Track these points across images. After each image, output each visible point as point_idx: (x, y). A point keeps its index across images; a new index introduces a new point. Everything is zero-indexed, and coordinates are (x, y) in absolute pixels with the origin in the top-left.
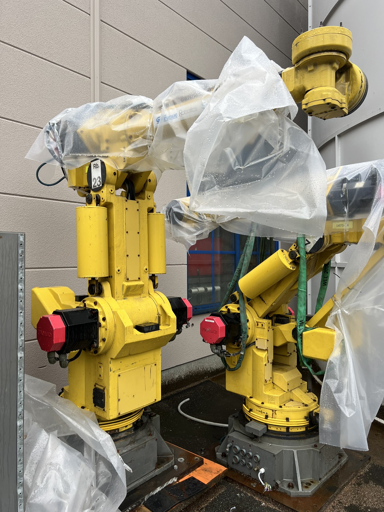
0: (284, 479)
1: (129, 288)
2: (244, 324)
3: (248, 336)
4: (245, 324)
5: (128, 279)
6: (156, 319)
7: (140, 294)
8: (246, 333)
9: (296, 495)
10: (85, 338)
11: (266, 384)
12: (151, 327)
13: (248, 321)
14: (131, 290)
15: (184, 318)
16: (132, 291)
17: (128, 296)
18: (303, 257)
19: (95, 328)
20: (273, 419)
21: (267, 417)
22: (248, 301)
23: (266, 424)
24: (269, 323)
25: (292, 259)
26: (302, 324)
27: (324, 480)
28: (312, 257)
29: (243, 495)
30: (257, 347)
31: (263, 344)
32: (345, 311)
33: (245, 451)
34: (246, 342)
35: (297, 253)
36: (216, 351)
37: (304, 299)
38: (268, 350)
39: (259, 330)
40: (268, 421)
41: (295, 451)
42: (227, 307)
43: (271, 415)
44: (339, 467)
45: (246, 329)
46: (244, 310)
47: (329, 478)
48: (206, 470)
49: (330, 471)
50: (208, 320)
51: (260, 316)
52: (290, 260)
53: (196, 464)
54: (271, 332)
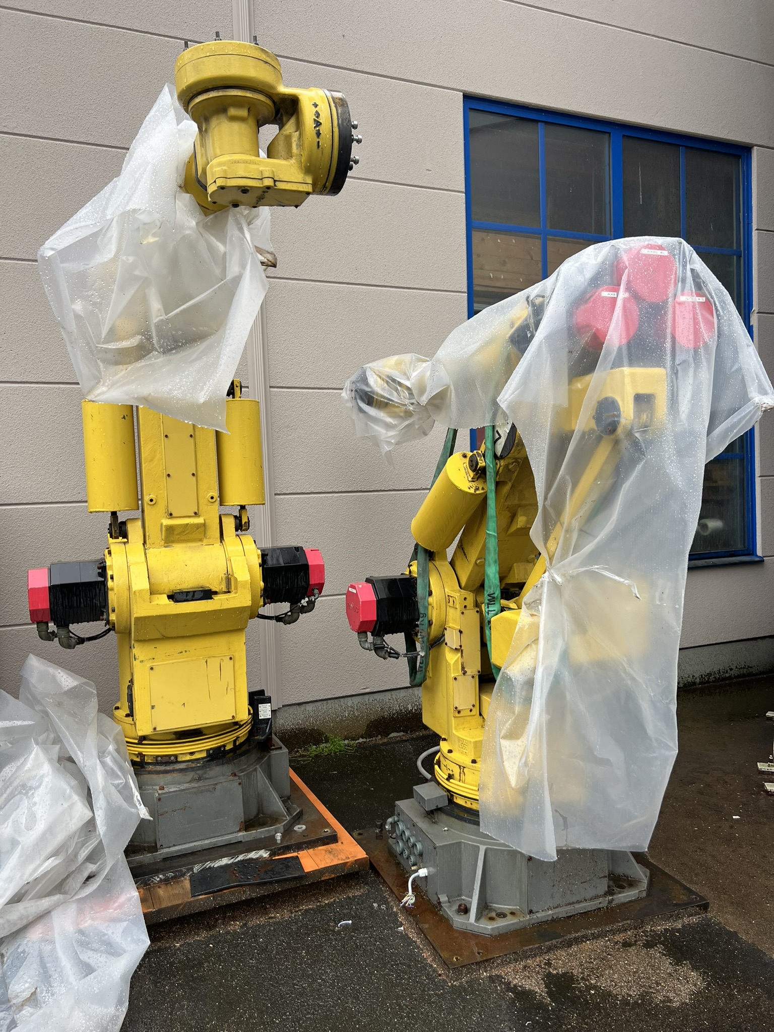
0: (463, 897)
1: (170, 530)
2: (421, 599)
3: (430, 623)
4: (425, 598)
5: (171, 514)
6: (221, 583)
7: (201, 540)
8: (425, 615)
9: (463, 927)
10: (82, 605)
11: (457, 715)
12: (192, 594)
13: (430, 594)
14: (176, 533)
15: (299, 583)
16: (177, 535)
17: (173, 542)
18: (489, 466)
19: (100, 590)
20: (461, 784)
21: (450, 777)
22: (431, 555)
23: (448, 791)
24: (465, 599)
25: (473, 471)
26: (492, 600)
27: (542, 917)
28: (510, 467)
29: (383, 907)
30: (446, 644)
31: (451, 638)
32: (556, 576)
33: (407, 833)
34: (429, 634)
35: (478, 459)
36: (367, 646)
37: (495, 550)
38: (462, 651)
39: (451, 611)
40: (453, 786)
41: (482, 848)
42: (410, 566)
43: (457, 776)
44: (605, 904)
45: (427, 608)
46: (425, 572)
47: (560, 916)
48: (330, 852)
49: (570, 904)
50: (350, 589)
51: (463, 585)
52: (472, 474)
53: (318, 840)
54: (473, 616)
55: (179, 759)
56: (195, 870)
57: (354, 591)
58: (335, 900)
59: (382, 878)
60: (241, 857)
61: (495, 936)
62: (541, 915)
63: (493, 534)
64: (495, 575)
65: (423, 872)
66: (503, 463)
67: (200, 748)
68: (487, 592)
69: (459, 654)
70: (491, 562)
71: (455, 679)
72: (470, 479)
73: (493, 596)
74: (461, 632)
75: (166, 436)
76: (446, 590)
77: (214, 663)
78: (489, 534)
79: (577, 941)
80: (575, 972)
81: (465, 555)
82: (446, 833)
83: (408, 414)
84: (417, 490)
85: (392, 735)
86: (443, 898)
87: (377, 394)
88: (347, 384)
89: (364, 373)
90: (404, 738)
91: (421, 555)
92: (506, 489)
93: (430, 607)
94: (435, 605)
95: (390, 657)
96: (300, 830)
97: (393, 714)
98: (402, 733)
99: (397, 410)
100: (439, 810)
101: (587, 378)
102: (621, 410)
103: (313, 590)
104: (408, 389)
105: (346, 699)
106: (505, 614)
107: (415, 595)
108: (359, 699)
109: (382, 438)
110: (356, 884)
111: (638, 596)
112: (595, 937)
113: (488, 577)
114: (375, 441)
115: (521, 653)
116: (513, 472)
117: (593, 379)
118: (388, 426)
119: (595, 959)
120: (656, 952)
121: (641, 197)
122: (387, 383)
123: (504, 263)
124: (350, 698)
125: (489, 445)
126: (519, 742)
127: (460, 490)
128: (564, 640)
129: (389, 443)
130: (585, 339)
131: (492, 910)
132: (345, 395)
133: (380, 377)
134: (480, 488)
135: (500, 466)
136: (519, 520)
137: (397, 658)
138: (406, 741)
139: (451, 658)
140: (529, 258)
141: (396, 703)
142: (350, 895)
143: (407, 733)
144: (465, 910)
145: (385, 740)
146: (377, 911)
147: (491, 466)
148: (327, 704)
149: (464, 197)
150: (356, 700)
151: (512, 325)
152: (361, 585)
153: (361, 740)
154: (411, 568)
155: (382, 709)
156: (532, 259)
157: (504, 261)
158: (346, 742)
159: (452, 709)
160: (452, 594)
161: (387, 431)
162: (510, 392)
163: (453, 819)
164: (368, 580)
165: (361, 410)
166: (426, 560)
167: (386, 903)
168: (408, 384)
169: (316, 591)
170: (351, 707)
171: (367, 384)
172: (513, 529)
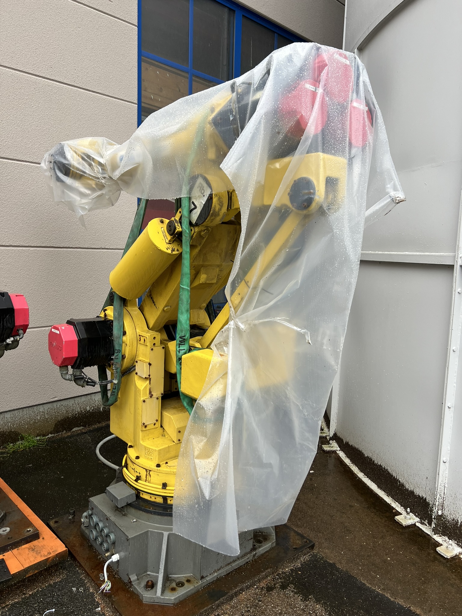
0: (148, 573)
2: (117, 338)
3: (123, 357)
4: (120, 338)
8: (119, 351)
9: (151, 601)
11: (144, 429)
13: (124, 333)
15: (5, 324)
18: (186, 231)
20: (147, 484)
21: (138, 479)
22: (124, 302)
23: (136, 489)
24: (154, 338)
25: (171, 235)
26: (183, 341)
27: (210, 580)
28: (202, 233)
29: (81, 590)
30: (136, 374)
31: (141, 369)
32: (240, 324)
33: (101, 525)
34: (122, 366)
35: (176, 224)
36: (68, 377)
37: (187, 301)
38: (150, 379)
39: (141, 348)
40: (139, 485)
41: (166, 534)
42: (105, 310)
43: (143, 477)
44: (251, 558)
45: (121, 345)
46: (120, 316)
47: (223, 575)
48: (33, 550)
49: (229, 564)
50: (53, 330)
51: (151, 326)
52: (169, 237)
53: (22, 540)
54: (159, 351)
57: (58, 332)
58: (38, 591)
59: (78, 562)
61: (177, 604)
62: (209, 579)
63: (187, 288)
64: (186, 321)
65: (115, 558)
66: (197, 229)
68: (179, 335)
69: (148, 382)
70: (184, 310)
71: (144, 401)
72: (167, 241)
73: (184, 338)
74: (150, 364)
76: (138, 331)
78: (183, 288)
79: (236, 594)
81: (154, 302)
82: (135, 524)
83: (101, 187)
85: (74, 429)
86: (133, 578)
87: (74, 167)
88: (47, 156)
89: (62, 148)
90: (83, 431)
91: (116, 302)
92: (197, 250)
93: (124, 345)
94: (128, 343)
95: (88, 385)
96: (5, 533)
97: (76, 415)
98: (82, 427)
99: (90, 182)
100: (129, 505)
101: (286, 160)
102: (317, 189)
103: (18, 331)
104: (100, 164)
105: (38, 406)
106: (195, 353)
107: (112, 335)
108: (49, 406)
109: (77, 204)
110: (56, 571)
111: (310, 342)
112: (248, 588)
113: (181, 322)
114: (71, 206)
115: (211, 387)
116: (203, 238)
117: (292, 160)
118: (82, 195)
120: (290, 591)
122: (83, 159)
123: (161, 90)
124: (41, 406)
125: (185, 213)
126: (210, 460)
127: (160, 250)
128: (243, 373)
129: (83, 209)
131: (173, 580)
132: (44, 165)
133: (76, 153)
134: (176, 250)
135: (194, 232)
136: (201, 277)
137: (94, 386)
138: (85, 433)
139: (141, 385)
141: (78, 406)
142: (52, 582)
143: (85, 426)
144: (151, 586)
145: (69, 434)
146: (76, 595)
147: (187, 231)
148: (23, 411)
149: (137, 30)
150: (46, 407)
151: (212, 110)
152: (64, 327)
153: (50, 436)
154: (106, 312)
155: (67, 411)
158: (38, 438)
159: (140, 424)
160: (143, 334)
161: (81, 198)
163: (141, 512)
164: (69, 322)
165: (58, 179)
166: (121, 306)
167: (83, 585)
168: (102, 161)
169: (21, 332)
170: (43, 412)
171: (65, 158)
172: (196, 283)
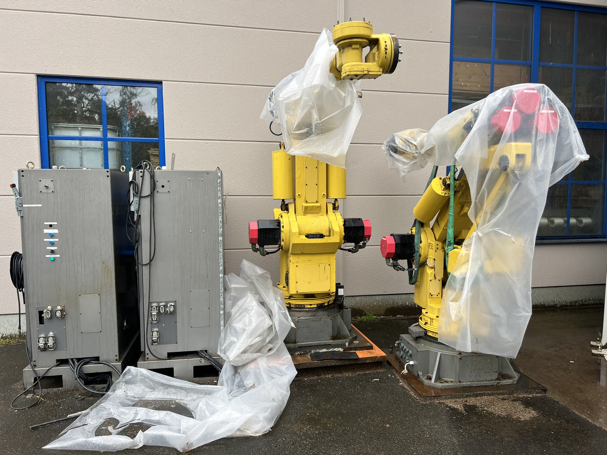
0: (429, 375)
1: (306, 208)
2: (417, 244)
3: (420, 256)
4: (418, 244)
5: (307, 201)
6: (326, 232)
7: (318, 213)
8: (418, 252)
9: (429, 384)
10: (271, 238)
11: (431, 297)
12: (315, 235)
13: (421, 242)
14: (308, 209)
15: (360, 234)
16: (309, 210)
17: (307, 213)
19: (278, 232)
20: (431, 326)
21: (426, 323)
22: (422, 225)
23: (425, 329)
24: (437, 245)
25: (444, 186)
26: (450, 244)
27: (465, 385)
28: (462, 184)
29: (393, 376)
30: (427, 265)
31: (430, 263)
32: (479, 233)
33: (405, 347)
34: (419, 261)
35: (447, 180)
36: (390, 264)
37: (452, 222)
38: (435, 268)
39: (430, 250)
40: (427, 327)
41: (439, 354)
42: (411, 230)
43: (429, 323)
44: (495, 384)
45: (419, 249)
46: (419, 232)
47: (474, 385)
48: (370, 353)
49: (478, 381)
50: (383, 238)
51: (437, 239)
52: (443, 187)
53: (364, 347)
54: (441, 253)
55: (305, 307)
56: (312, 352)
57: (385, 239)
58: (371, 372)
59: (393, 366)
60: (331, 350)
61: (443, 389)
63: (452, 214)
64: (452, 233)
65: (411, 363)
66: (458, 182)
67: (314, 303)
68: (448, 240)
69: (433, 270)
70: (450, 227)
71: (431, 280)
72: (442, 189)
73: (450, 242)
74: (434, 260)
75: (306, 167)
76: (429, 241)
77: (322, 266)
78: (450, 214)
79: (480, 395)
80: (478, 405)
81: (439, 225)
82: (423, 347)
83: (415, 158)
84: (417, 195)
85: (398, 316)
86: (420, 373)
87: (400, 148)
88: (385, 143)
89: (394, 137)
90: (404, 318)
91: (417, 225)
92: (460, 194)
93: (420, 248)
94: (423, 247)
95: (400, 270)
96: (356, 343)
97: (399, 306)
98: (403, 316)
99: (409, 155)
100: (420, 337)
101: (496, 146)
102: (510, 161)
103: (366, 238)
104: (415, 146)
105: (376, 296)
106: (455, 250)
107: (414, 242)
108: (382, 297)
109: (401, 169)
110: (381, 368)
111: (514, 242)
112: (489, 395)
113: (448, 233)
114: (397, 170)
115: (461, 266)
116: (463, 187)
117: (499, 147)
118: (404, 163)
119: (487, 402)
120: (517, 403)
121: (550, 40)
122: (405, 142)
124: (377, 296)
125: (452, 174)
126: (457, 303)
127: (438, 194)
128: (481, 261)
129: (404, 172)
130: (495, 130)
131: (442, 380)
132: (384, 148)
133: (401, 140)
134: (447, 193)
135: (457, 184)
136: (465, 209)
137: (404, 271)
138: (404, 319)
139: (429, 271)
140: (484, 74)
141: (400, 301)
142: (378, 371)
143: (405, 316)
144: (430, 379)
145: (394, 318)
146: (390, 378)
147: (453, 183)
148: (366, 297)
149: (449, 45)
150: (380, 297)
151: (465, 121)
152: (388, 236)
153: (382, 317)
154: (412, 230)
155: (393, 303)
156: (486, 75)
157: (470, 76)
158: (375, 317)
159: (429, 294)
160: (431, 242)
161: (403, 166)
162: (460, 152)
163: (427, 341)
164: (391, 235)
165: (391, 155)
166: (419, 226)
167: (394, 375)
168: (415, 143)
169: (367, 239)
170: (378, 300)
171: (395, 143)
172: (462, 213)
